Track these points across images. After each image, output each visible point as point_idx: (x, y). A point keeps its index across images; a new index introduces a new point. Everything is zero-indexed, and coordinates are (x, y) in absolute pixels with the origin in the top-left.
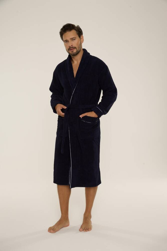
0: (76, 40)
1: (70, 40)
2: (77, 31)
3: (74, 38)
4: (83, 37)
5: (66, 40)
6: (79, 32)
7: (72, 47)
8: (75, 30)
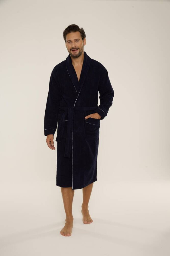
0: (80, 42)
1: (73, 41)
2: (81, 32)
3: (77, 40)
4: (85, 40)
5: (69, 40)
6: (83, 35)
7: (75, 48)
8: (80, 32)
